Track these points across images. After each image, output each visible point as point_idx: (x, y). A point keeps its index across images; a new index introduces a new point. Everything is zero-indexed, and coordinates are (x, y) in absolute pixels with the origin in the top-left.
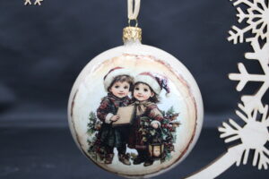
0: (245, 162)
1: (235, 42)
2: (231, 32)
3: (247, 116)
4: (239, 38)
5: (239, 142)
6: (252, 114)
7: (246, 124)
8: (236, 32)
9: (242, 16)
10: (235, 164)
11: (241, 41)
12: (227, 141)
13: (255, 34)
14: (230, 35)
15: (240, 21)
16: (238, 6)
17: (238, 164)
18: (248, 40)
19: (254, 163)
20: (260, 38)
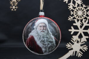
0: (74, 55)
1: (70, 20)
2: (69, 18)
3: (74, 42)
4: (71, 19)
5: (72, 49)
6: (76, 41)
7: (74, 44)
8: (70, 18)
9: (72, 13)
10: (71, 55)
11: (72, 20)
12: (68, 49)
13: (76, 18)
14: (69, 19)
15: (71, 14)
16: (71, 10)
17: (72, 56)
18: (74, 20)
19: (77, 55)
20: (77, 19)
